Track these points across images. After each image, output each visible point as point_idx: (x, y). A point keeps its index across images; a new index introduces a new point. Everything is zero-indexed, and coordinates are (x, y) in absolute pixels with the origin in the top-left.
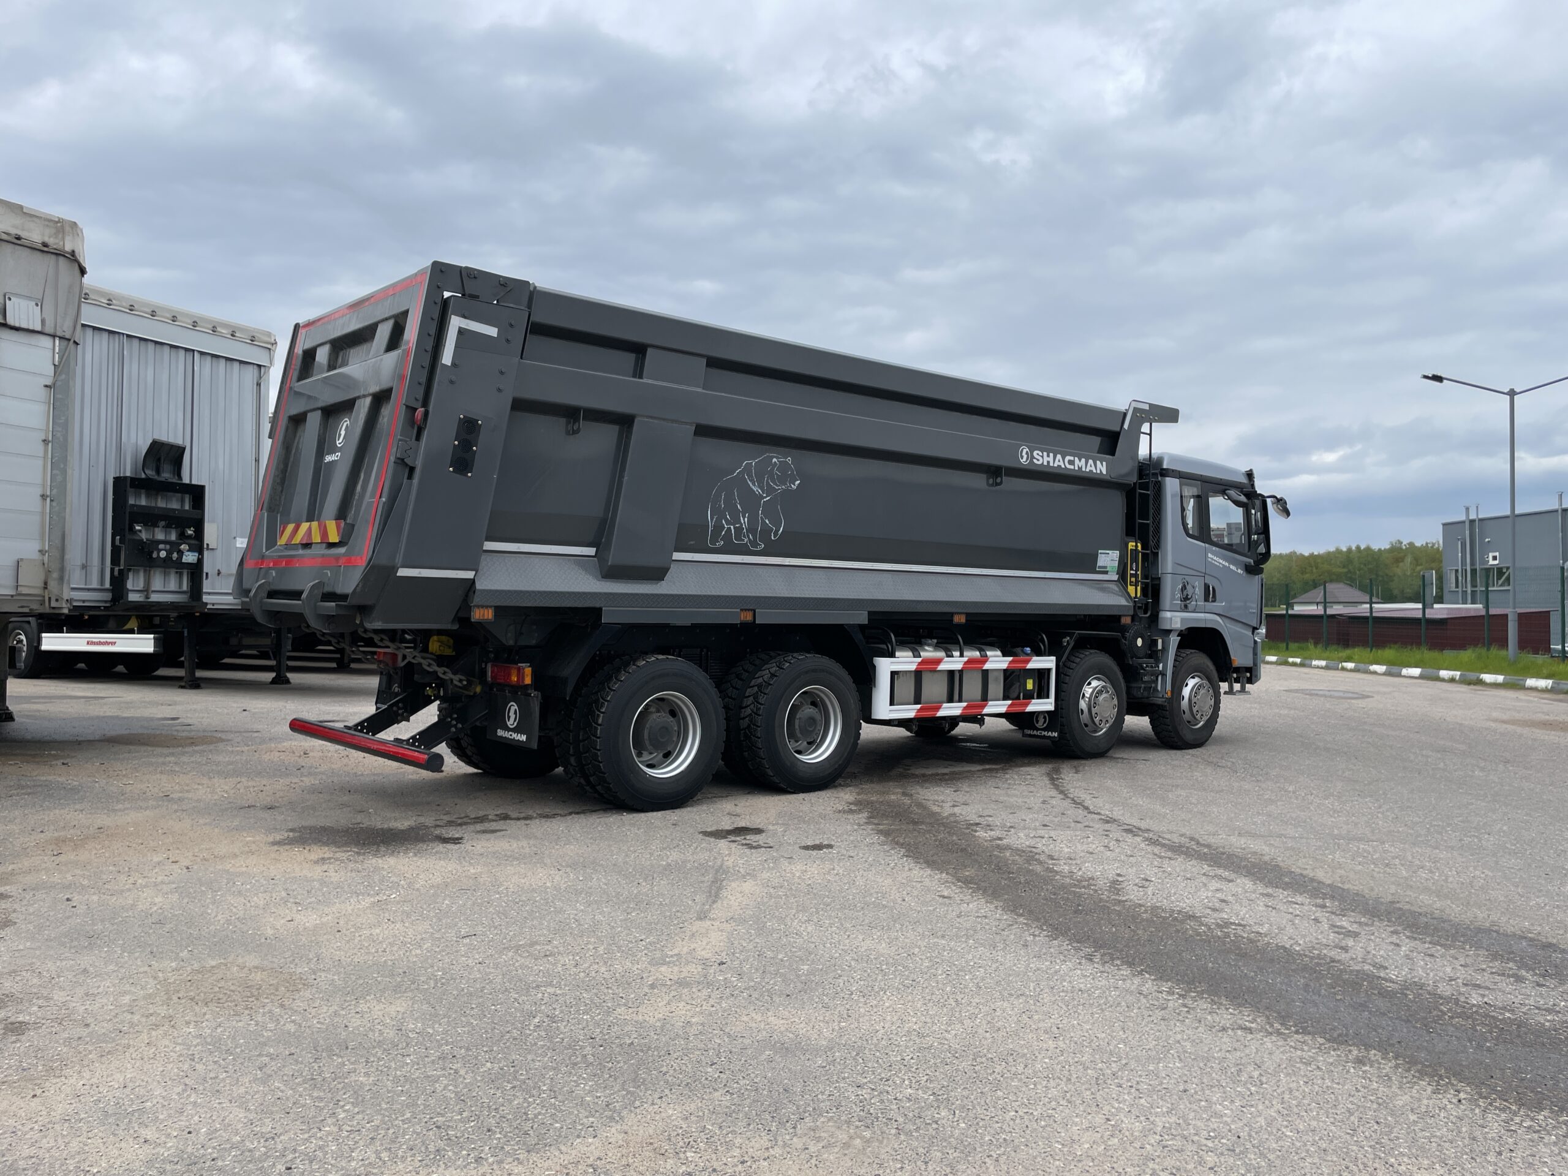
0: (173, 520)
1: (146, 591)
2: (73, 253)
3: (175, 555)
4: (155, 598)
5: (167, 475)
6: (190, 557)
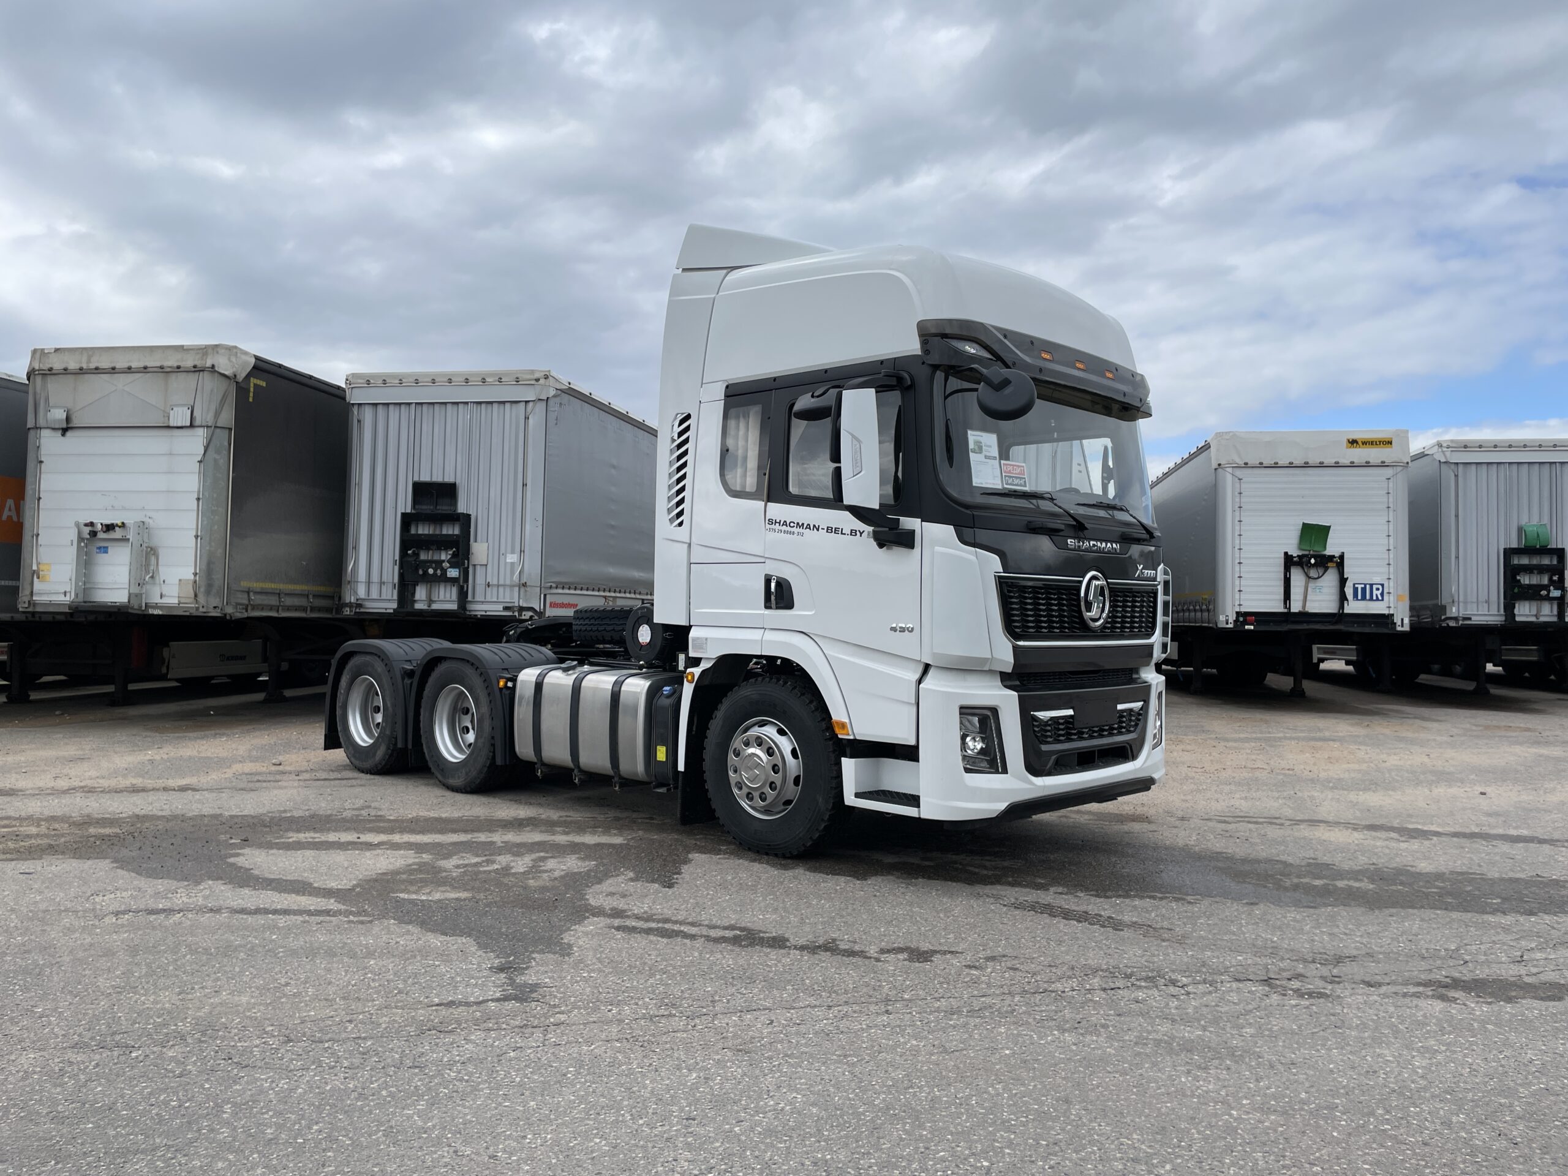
0: (442, 543)
1: (430, 601)
2: (213, 366)
3: (439, 572)
4: (435, 606)
5: (443, 508)
6: (453, 573)
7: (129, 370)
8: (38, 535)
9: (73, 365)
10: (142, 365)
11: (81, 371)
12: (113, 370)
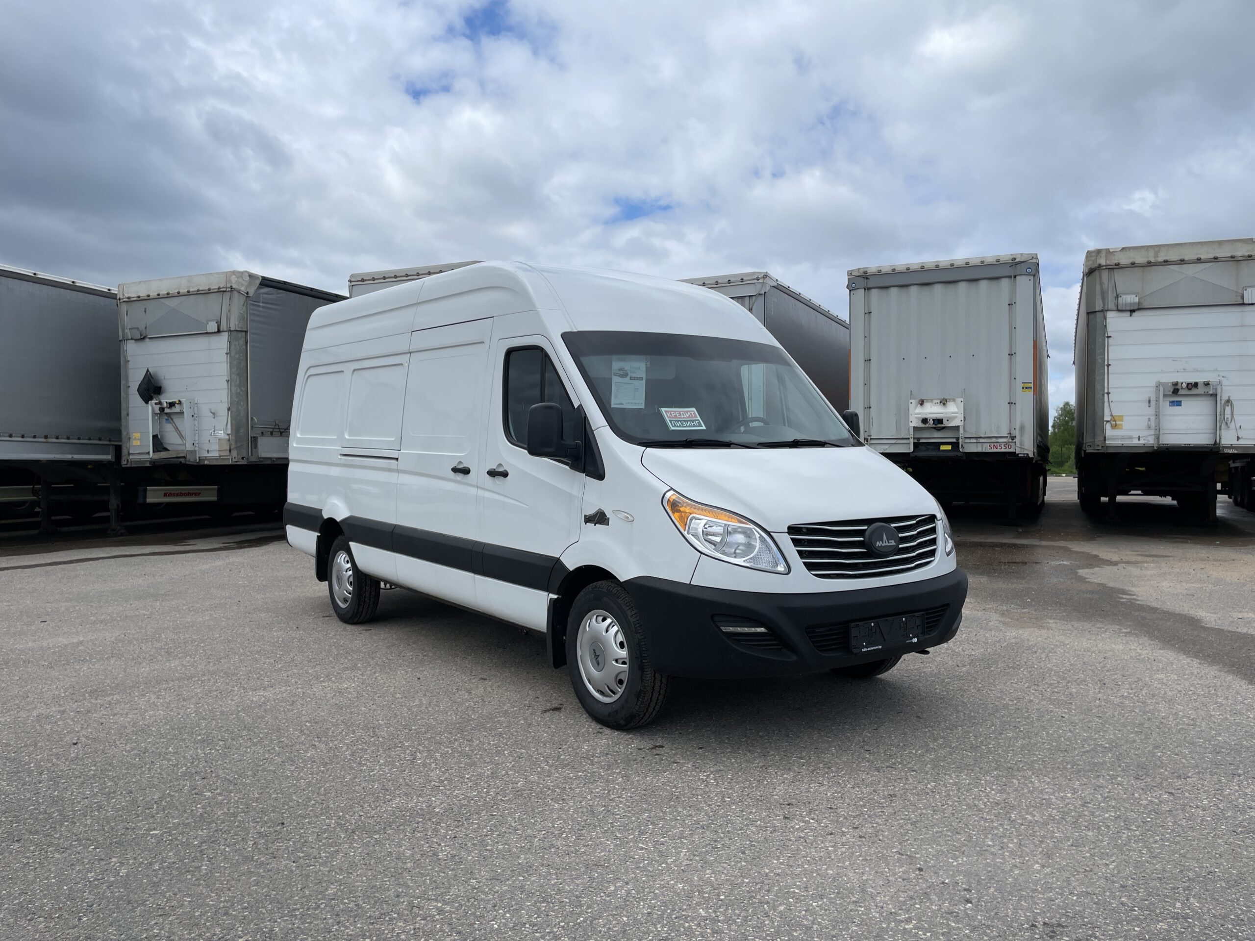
7: (1199, 261)
8: (1108, 393)
9: (1140, 259)
10: (1211, 256)
11: (1149, 264)
12: (1182, 262)
